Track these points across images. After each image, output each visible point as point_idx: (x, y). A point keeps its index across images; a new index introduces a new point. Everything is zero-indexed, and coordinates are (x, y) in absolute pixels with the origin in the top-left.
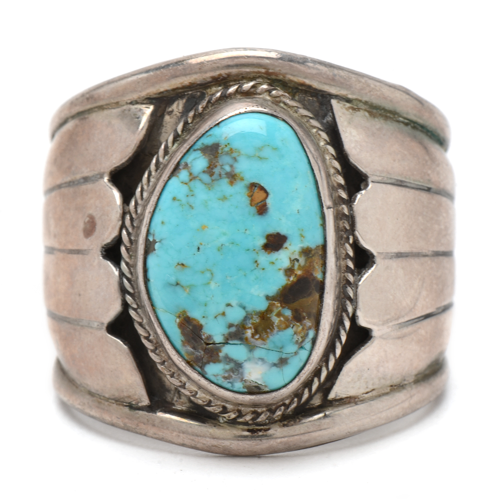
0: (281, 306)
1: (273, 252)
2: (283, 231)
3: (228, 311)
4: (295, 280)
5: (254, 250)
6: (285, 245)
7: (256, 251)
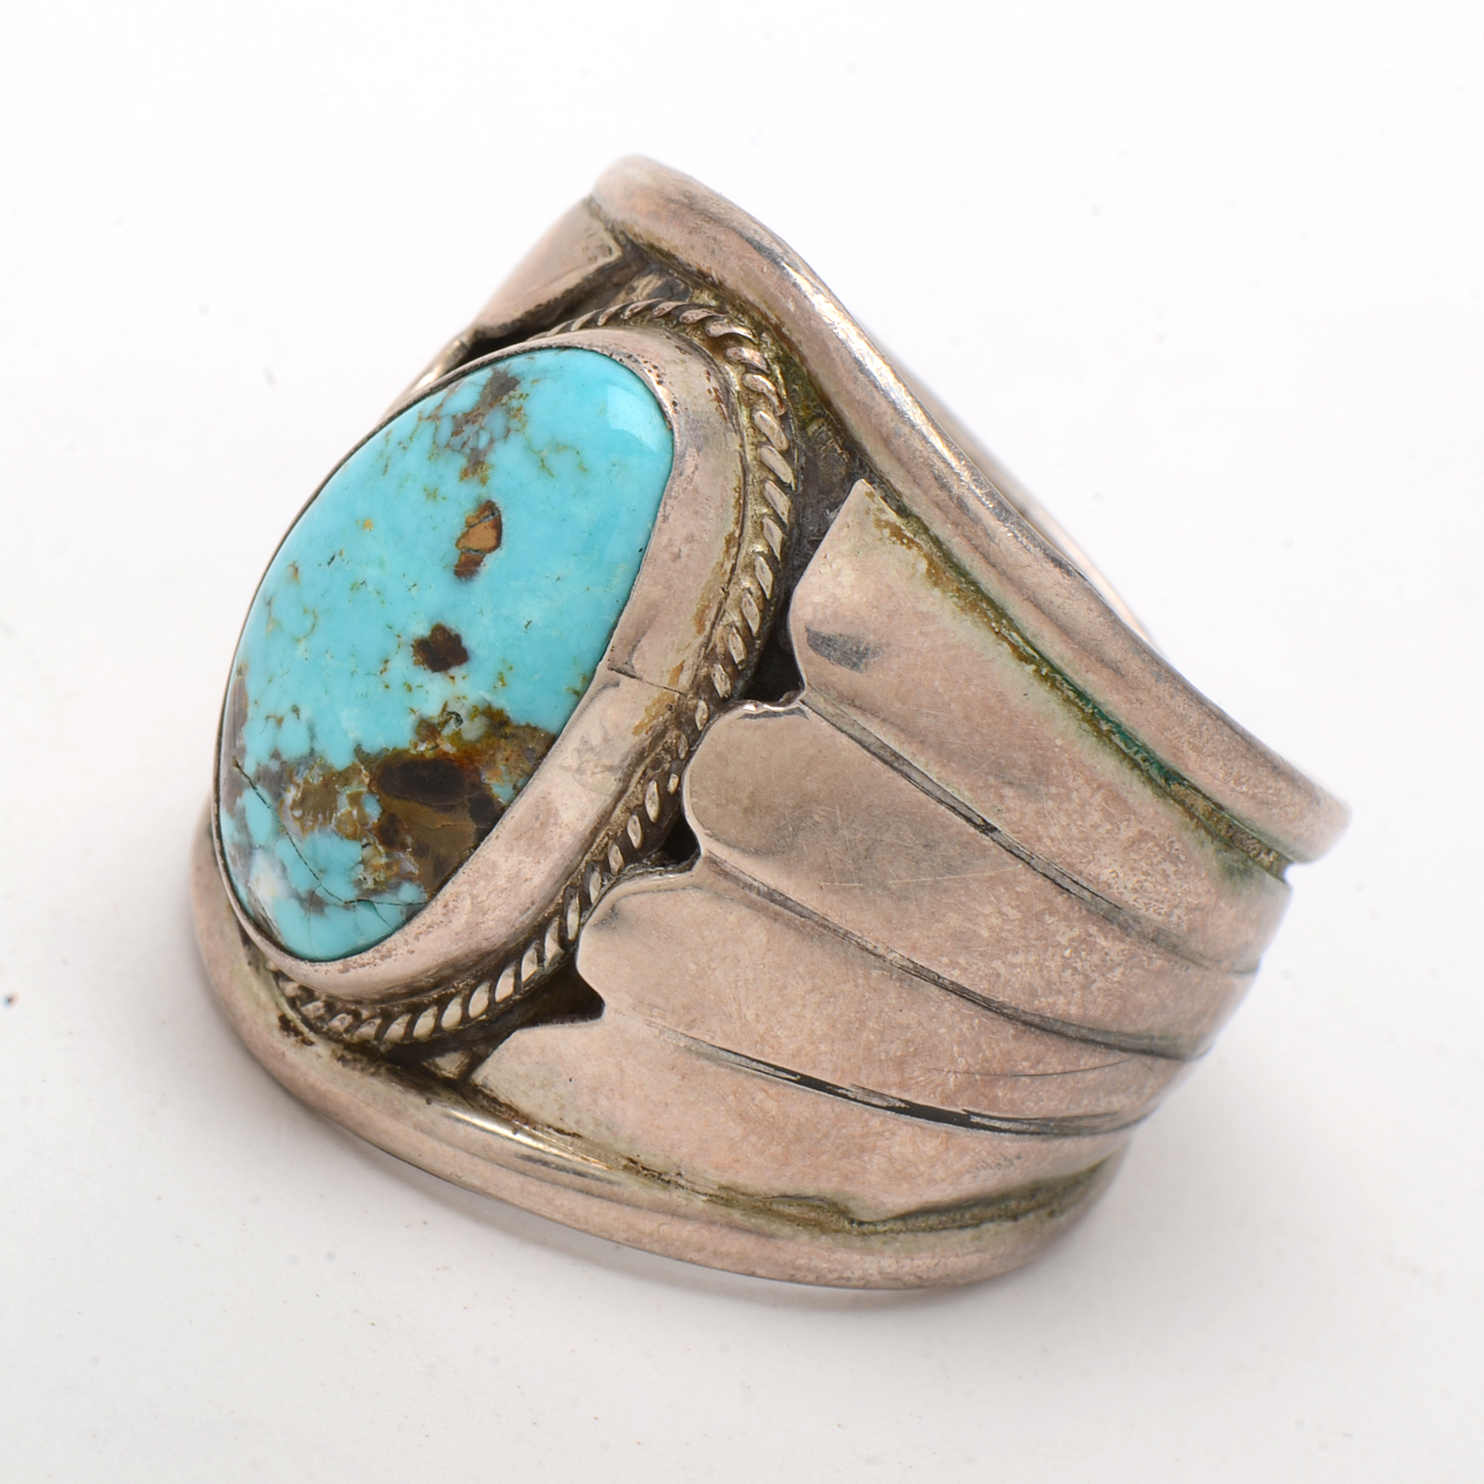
0: (369, 785)
1: (426, 666)
2: (469, 642)
3: (290, 719)
4: (429, 754)
5: (399, 636)
6: (454, 671)
7: (400, 640)
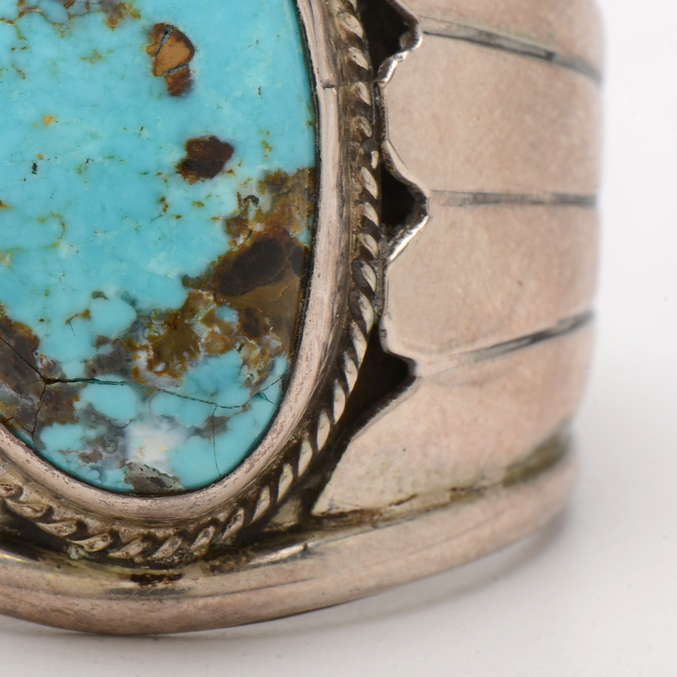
0: (215, 300)
1: (202, 179)
2: (225, 134)
3: (97, 307)
4: (248, 243)
5: (159, 174)
6: (229, 165)
7: (162, 176)
